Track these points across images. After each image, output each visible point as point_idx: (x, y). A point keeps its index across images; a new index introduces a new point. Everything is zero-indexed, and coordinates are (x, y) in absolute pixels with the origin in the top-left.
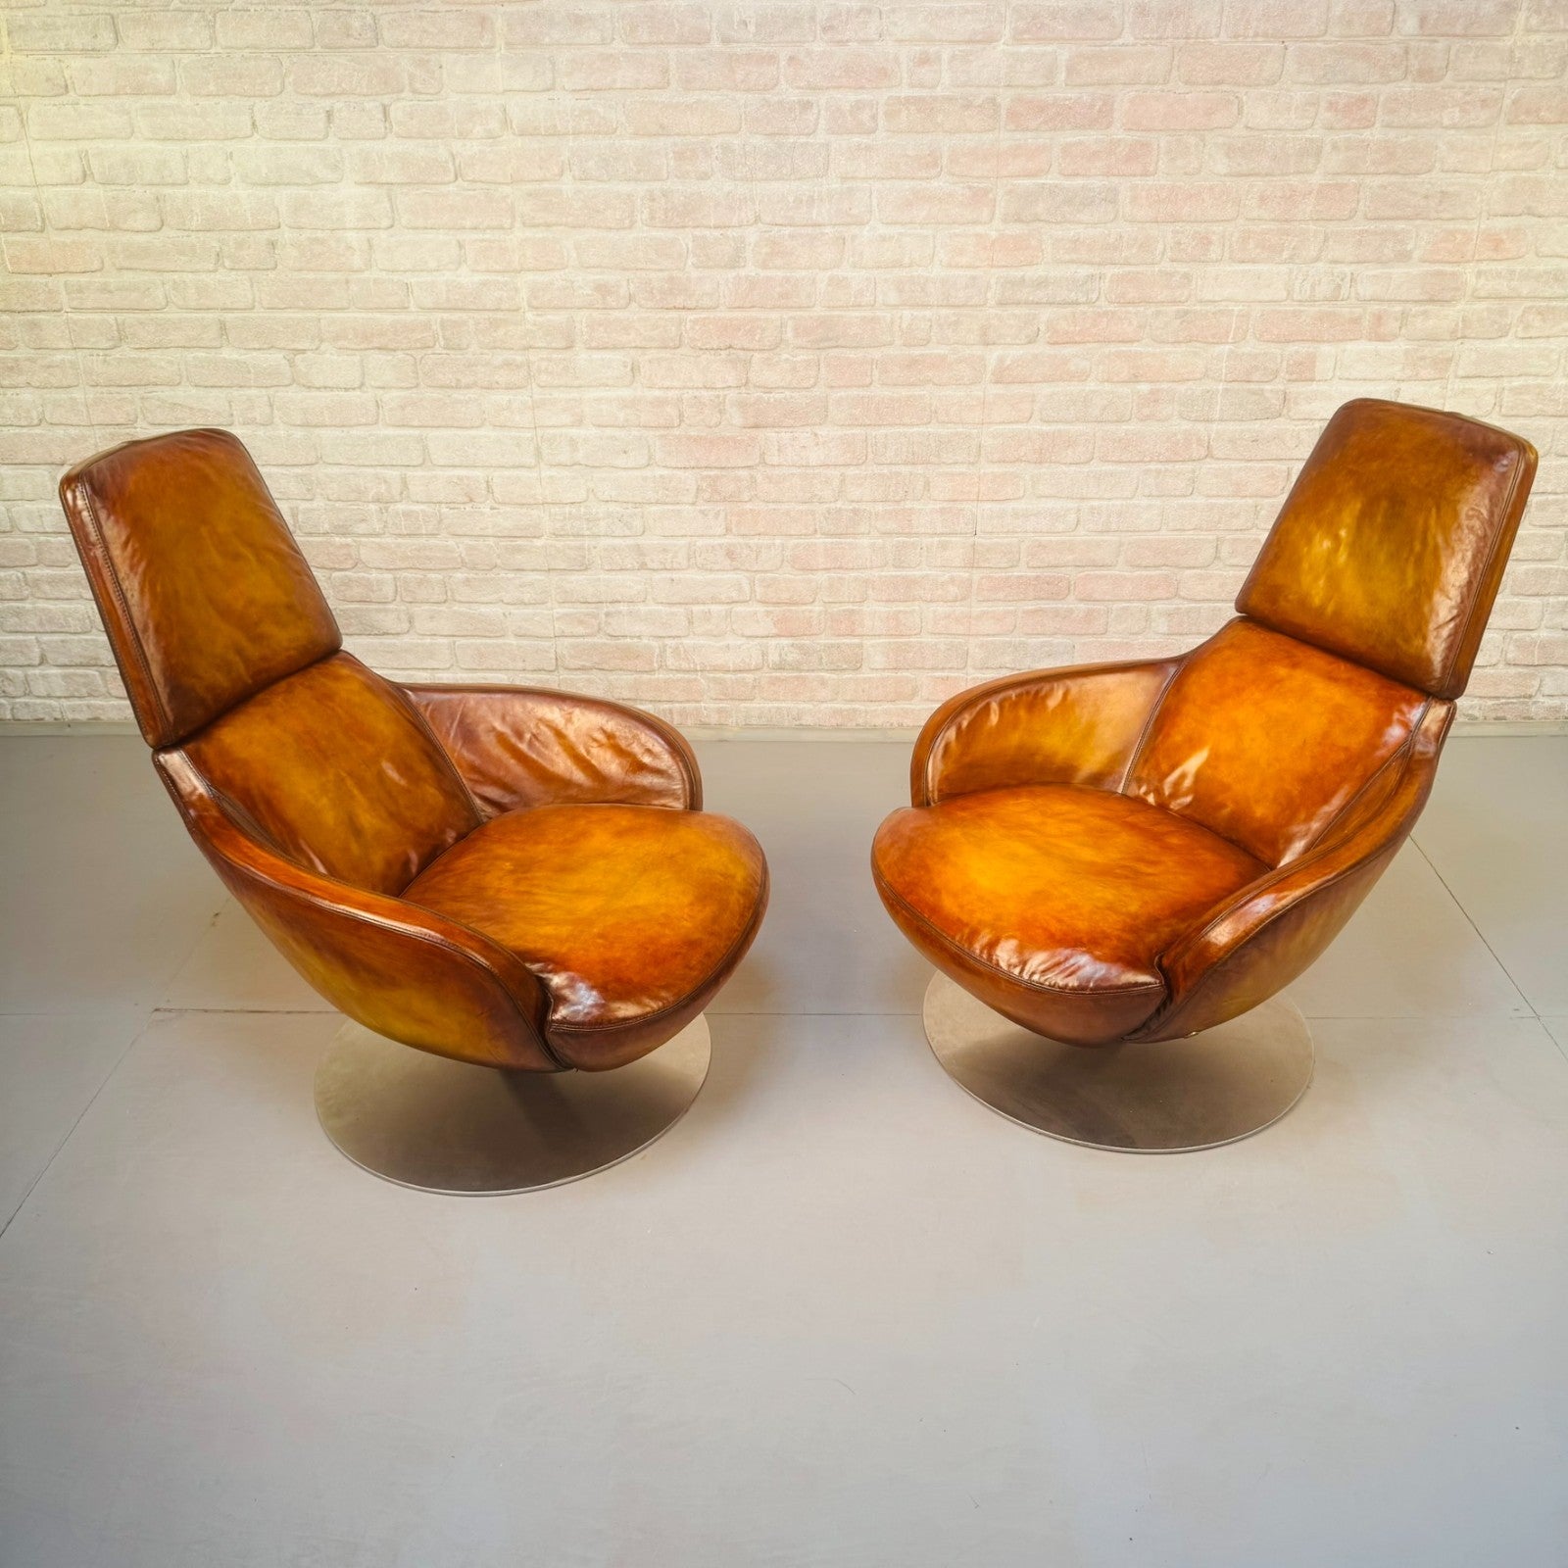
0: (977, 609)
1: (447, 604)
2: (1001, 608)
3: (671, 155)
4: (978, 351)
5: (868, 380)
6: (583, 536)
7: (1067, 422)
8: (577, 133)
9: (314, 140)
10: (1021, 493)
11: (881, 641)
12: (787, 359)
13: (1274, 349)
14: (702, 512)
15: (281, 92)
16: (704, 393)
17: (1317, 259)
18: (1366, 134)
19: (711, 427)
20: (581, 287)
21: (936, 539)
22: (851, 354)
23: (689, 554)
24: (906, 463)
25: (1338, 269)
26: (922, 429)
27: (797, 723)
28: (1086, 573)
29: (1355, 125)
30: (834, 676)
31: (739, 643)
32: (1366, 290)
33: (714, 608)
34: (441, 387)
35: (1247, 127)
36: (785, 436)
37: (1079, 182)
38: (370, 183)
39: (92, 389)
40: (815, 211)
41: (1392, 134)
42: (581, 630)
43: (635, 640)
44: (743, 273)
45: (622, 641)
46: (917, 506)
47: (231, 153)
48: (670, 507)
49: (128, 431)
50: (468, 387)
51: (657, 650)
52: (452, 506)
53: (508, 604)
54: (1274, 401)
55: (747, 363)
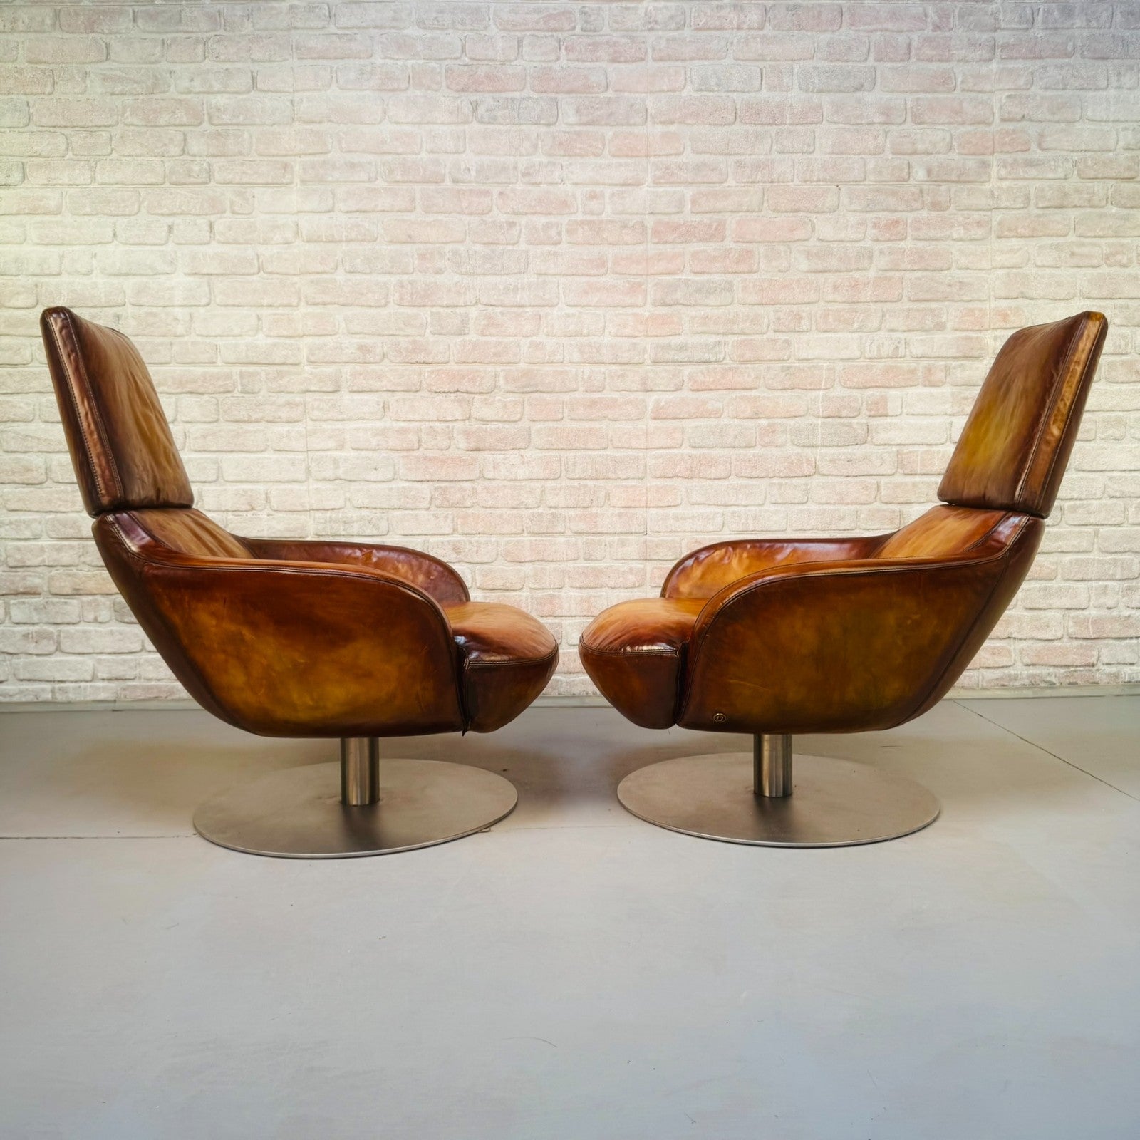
3: (416, 256)
4: (641, 396)
5: (560, 416)
7: (709, 448)
8: (349, 241)
9: (157, 245)
10: (679, 501)
11: (577, 620)
12: (500, 400)
13: (856, 393)
14: (436, 517)
15: (136, 214)
16: (437, 424)
17: (879, 329)
18: (902, 244)
19: (442, 450)
20: (347, 348)
21: (616, 538)
22: (547, 397)
24: (591, 478)
25: (895, 335)
26: (602, 452)
29: (894, 237)
32: (917, 350)
34: (237, 421)
35: (819, 240)
36: (499, 457)
37: (705, 277)
38: (196, 274)
40: (518, 297)
41: (920, 244)
44: (467, 338)
46: (600, 511)
47: (96, 254)
48: (409, 512)
50: (257, 421)
52: (237, 513)
54: (860, 431)
55: (470, 403)
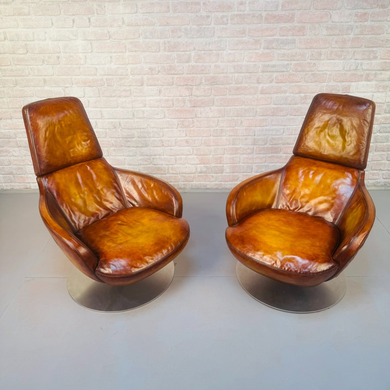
0: (255, 156)
1: (108, 156)
2: (262, 156)
3: (170, 31)
4: (256, 85)
5: (225, 94)
6: (146, 137)
7: (281, 105)
8: (144, 25)
9: (69, 28)
10: (268, 124)
11: (229, 165)
12: (203, 88)
13: (339, 84)
14: (179, 130)
15: (60, 15)
16: (180, 97)
17: (351, 59)
18: (366, 23)
19: (181, 107)
20: (145, 69)
21: (244, 137)
22: (221, 86)
23: (176, 142)
24: (236, 116)
25: (357, 61)
26: (240, 107)
27: (206, 187)
28: (286, 146)
29: (363, 20)
30: (215, 175)
31: (189, 166)
32: (365, 67)
33: (183, 157)
34: (106, 97)
35: (332, 22)
36: (202, 109)
37: (285, 37)
38: (86, 40)
39: (9, 98)
40: (211, 47)
41: (373, 23)
42: (146, 163)
43: (161, 166)
44: (190, 64)
45: (157, 166)
46: (239, 128)
47: (46, 32)
48: (170, 129)
49: (19, 110)
50: (114, 97)
51: (167, 168)
52: (110, 129)
53: (126, 156)
55: (192, 89)
